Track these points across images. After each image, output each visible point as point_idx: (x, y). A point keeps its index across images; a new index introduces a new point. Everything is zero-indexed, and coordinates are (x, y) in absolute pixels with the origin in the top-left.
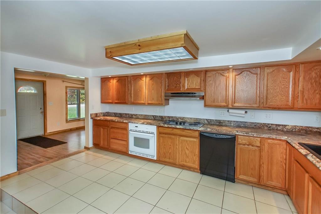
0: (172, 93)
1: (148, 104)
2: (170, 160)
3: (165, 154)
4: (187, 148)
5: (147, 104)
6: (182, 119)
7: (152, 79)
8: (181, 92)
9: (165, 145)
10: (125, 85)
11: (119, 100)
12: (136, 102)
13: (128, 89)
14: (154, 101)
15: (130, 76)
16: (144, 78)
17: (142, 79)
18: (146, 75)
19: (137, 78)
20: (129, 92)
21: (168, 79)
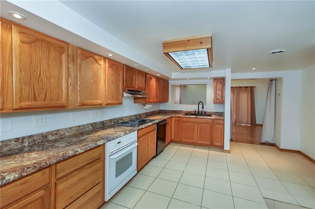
0: (128, 90)
1: (106, 105)
3: (141, 158)
4: (152, 142)
7: (112, 66)
8: (134, 89)
9: (141, 149)
10: (61, 63)
11: (35, 99)
12: (89, 101)
13: (68, 75)
14: (114, 100)
15: (73, 46)
16: (102, 62)
17: (99, 62)
18: (105, 58)
19: (91, 56)
20: (70, 81)
21: (126, 72)
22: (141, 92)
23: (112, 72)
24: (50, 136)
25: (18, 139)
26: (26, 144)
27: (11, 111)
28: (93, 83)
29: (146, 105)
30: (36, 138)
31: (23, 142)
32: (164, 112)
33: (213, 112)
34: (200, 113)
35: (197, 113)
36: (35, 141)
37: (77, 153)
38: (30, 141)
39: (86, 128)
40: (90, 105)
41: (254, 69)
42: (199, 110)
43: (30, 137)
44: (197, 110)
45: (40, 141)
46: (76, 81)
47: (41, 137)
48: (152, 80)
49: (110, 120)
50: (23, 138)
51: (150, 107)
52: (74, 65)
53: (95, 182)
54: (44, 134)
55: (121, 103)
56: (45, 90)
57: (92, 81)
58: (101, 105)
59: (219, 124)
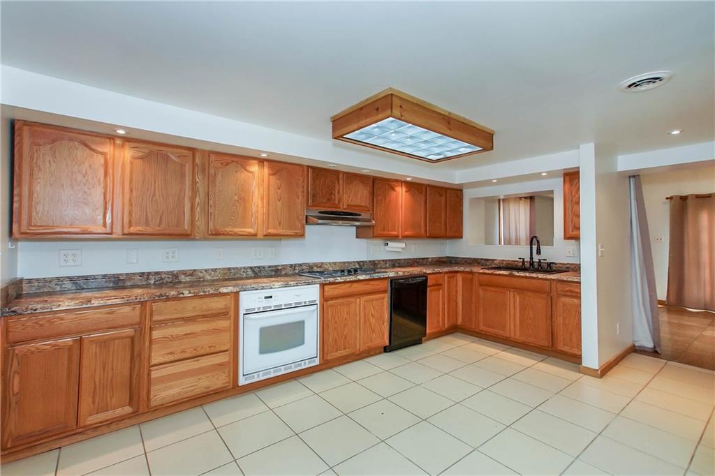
0: (320, 212)
1: (265, 236)
2: (347, 350)
3: (336, 341)
4: (372, 315)
5: (262, 237)
6: (320, 267)
7: (277, 172)
8: (338, 210)
9: (336, 322)
10: (183, 176)
11: (147, 223)
12: (229, 229)
13: (194, 191)
14: (283, 229)
15: (203, 151)
16: (254, 168)
17: (248, 168)
18: (261, 161)
19: (233, 161)
20: (197, 200)
21: (314, 181)
22: (360, 215)
23: (278, 182)
24: (183, 276)
25: (143, 273)
26: (152, 282)
27: (121, 237)
28: (237, 201)
29: (389, 243)
30: (163, 276)
31: (148, 279)
32: (454, 262)
33: (572, 264)
34: (536, 265)
35: (527, 265)
36: (162, 279)
37: (182, 295)
38: (157, 278)
39: (241, 273)
40: (231, 235)
41: (676, 132)
42: (531, 258)
43: (157, 273)
44: (527, 259)
45: (169, 280)
46: (207, 200)
47: (171, 276)
48: (394, 190)
49: (291, 265)
50: (149, 274)
51: (402, 248)
52: (203, 178)
53: (215, 347)
54: (175, 273)
55: (302, 235)
56: (160, 213)
57: (236, 198)
58: (255, 235)
59: (568, 294)
